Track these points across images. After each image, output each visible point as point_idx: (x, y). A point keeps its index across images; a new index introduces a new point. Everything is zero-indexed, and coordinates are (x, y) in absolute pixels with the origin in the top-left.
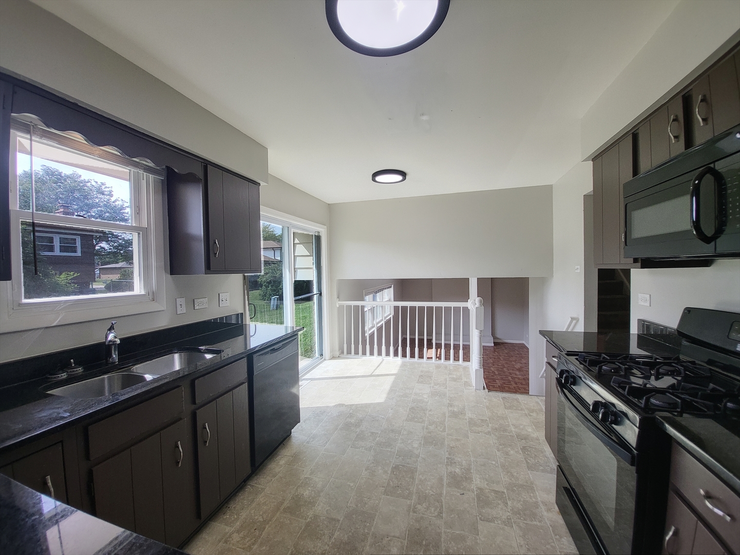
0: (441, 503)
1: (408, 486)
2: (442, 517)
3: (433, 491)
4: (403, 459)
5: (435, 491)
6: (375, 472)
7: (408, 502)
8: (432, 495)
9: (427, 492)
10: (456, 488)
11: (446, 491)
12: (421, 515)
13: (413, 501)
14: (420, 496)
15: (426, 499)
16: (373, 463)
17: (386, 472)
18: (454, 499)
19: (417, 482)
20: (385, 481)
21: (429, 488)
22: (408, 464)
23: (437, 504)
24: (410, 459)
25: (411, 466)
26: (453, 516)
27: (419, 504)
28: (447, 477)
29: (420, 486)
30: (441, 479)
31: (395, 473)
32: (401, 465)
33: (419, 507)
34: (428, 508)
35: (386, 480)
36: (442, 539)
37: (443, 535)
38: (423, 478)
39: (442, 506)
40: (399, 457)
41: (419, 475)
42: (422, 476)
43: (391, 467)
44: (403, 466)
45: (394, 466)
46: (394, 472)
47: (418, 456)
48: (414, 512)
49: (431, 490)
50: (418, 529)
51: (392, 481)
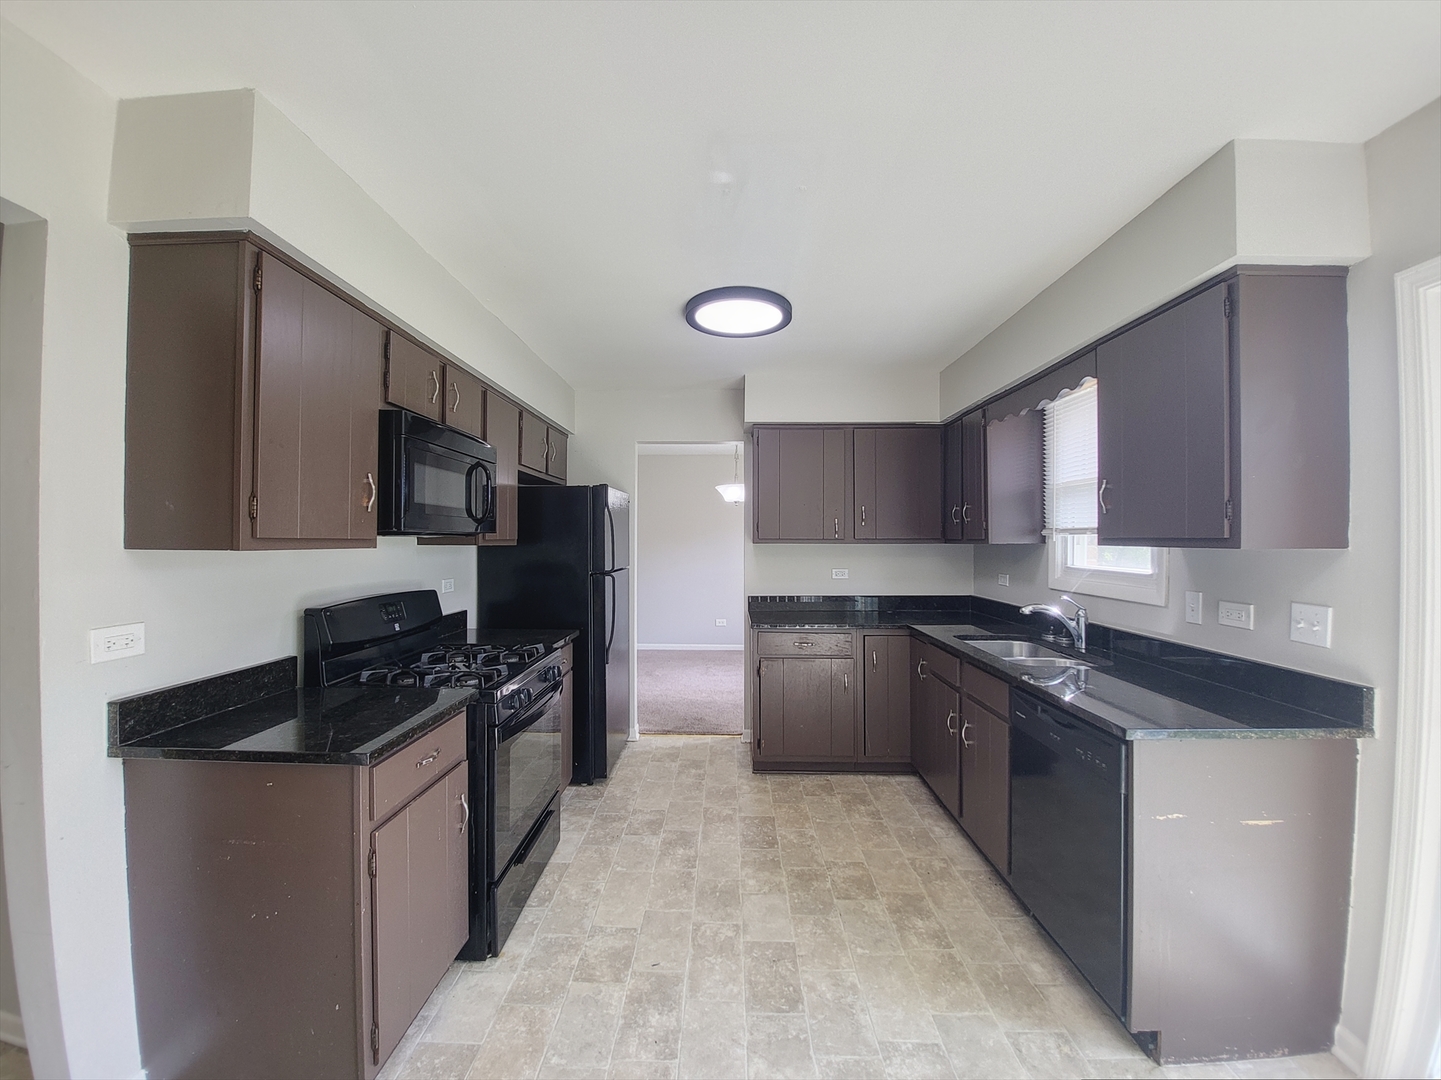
0: (694, 945)
1: (755, 965)
2: (694, 924)
3: (709, 962)
4: (785, 1030)
5: (706, 963)
6: (834, 985)
7: (749, 938)
8: (709, 956)
9: (720, 960)
10: (665, 977)
11: (685, 966)
12: (726, 923)
13: (742, 940)
14: (732, 951)
15: (721, 946)
16: (851, 1006)
17: (812, 988)
18: (673, 954)
19: (742, 977)
20: (804, 968)
21: (717, 968)
22: (768, 1017)
23: (702, 942)
24: (769, 1035)
25: (762, 1014)
26: (677, 929)
27: (731, 938)
28: (680, 997)
29: (734, 968)
30: (694, 989)
31: (791, 989)
32: (783, 1011)
33: (730, 934)
34: (716, 934)
35: (803, 971)
36: (694, 900)
37: (693, 904)
38: (731, 986)
39: (693, 940)
40: (797, 1037)
41: (739, 993)
42: (732, 990)
43: (805, 1003)
44: (779, 1010)
45: (801, 1007)
46: (795, 991)
47: (753, 1047)
48: (736, 925)
49: (713, 964)
50: (726, 906)
51: (790, 970)
